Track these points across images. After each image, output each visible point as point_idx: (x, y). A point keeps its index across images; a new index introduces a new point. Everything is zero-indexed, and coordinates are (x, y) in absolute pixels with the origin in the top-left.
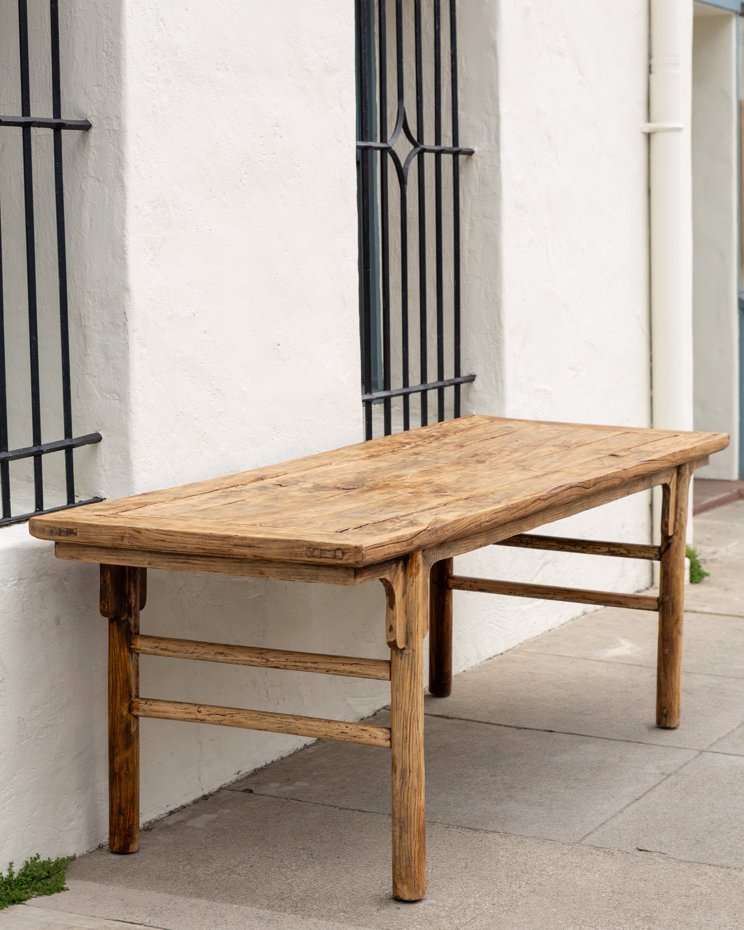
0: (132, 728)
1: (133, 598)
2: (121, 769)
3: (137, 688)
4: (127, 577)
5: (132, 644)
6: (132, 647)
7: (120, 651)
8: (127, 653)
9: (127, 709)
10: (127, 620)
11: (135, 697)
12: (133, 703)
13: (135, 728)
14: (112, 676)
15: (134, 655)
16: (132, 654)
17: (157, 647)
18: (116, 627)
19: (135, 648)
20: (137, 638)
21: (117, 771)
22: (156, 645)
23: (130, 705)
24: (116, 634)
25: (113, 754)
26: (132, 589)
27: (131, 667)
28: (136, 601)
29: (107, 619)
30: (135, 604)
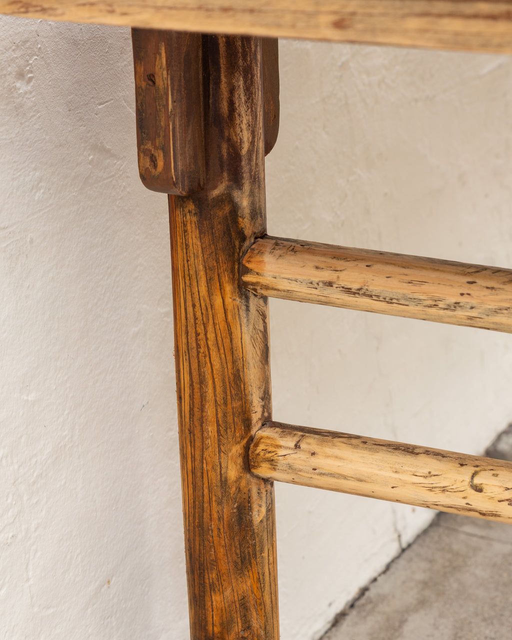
0: (255, 513)
1: (244, 126)
2: (226, 626)
3: (266, 397)
4: (223, 62)
5: (247, 271)
6: (248, 278)
7: (210, 293)
8: (232, 299)
9: (240, 461)
10: (228, 199)
11: (260, 424)
12: (257, 445)
13: (264, 510)
14: (186, 364)
15: (253, 302)
16: (247, 299)
17: (330, 284)
18: (195, 219)
19: (257, 283)
20: (261, 253)
21: (216, 630)
22: (327, 275)
23: (247, 448)
24: (194, 239)
25: (202, 585)
26: (241, 96)
27: (247, 338)
28: (253, 133)
29: (162, 199)
30: (252, 143)
